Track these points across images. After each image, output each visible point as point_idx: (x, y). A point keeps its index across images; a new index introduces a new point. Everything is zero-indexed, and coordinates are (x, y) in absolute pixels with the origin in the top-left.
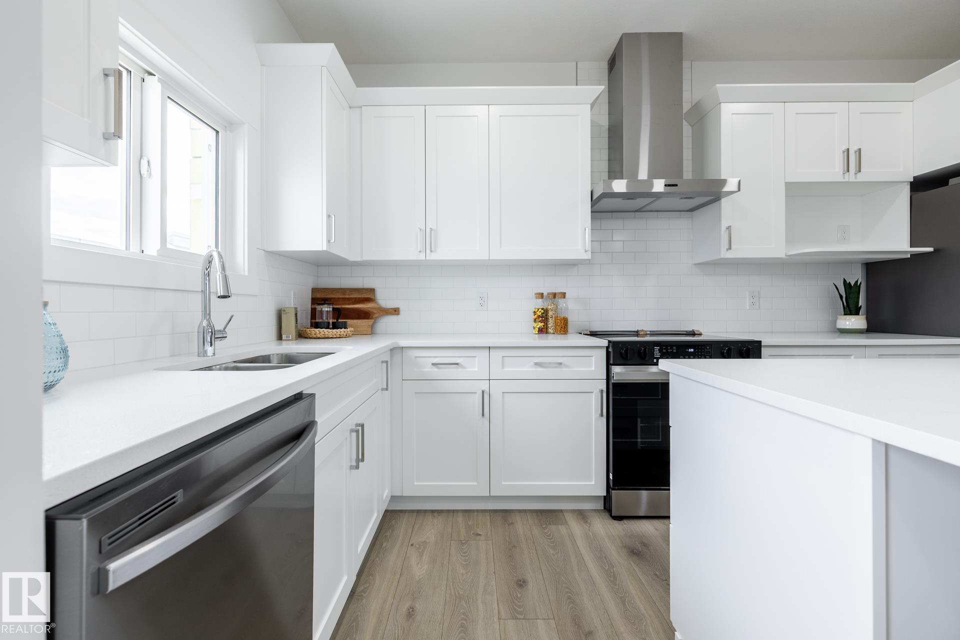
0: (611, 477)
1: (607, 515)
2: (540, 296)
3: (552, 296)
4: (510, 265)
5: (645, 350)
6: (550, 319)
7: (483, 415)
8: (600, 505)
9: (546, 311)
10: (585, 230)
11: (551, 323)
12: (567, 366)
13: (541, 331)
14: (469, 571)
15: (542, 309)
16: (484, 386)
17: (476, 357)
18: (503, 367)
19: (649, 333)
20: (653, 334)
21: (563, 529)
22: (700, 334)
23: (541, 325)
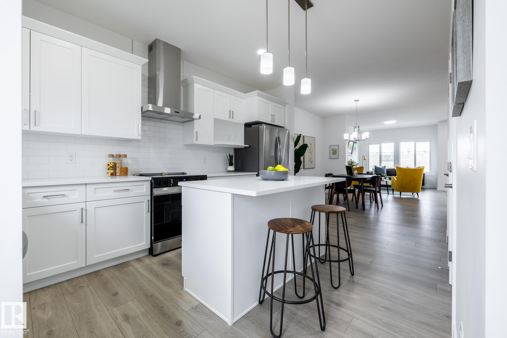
0: (153, 238)
1: (151, 256)
2: (112, 156)
3: (119, 156)
4: (91, 138)
5: (167, 181)
6: (118, 168)
7: (82, 222)
8: (147, 253)
9: (115, 164)
10: (139, 125)
11: (118, 170)
12: (132, 191)
13: (112, 175)
14: (83, 302)
15: (113, 163)
16: (83, 205)
17: (77, 190)
18: (95, 194)
19: (166, 174)
20: (169, 174)
21: (131, 268)
22: (186, 174)
23: (112, 171)
